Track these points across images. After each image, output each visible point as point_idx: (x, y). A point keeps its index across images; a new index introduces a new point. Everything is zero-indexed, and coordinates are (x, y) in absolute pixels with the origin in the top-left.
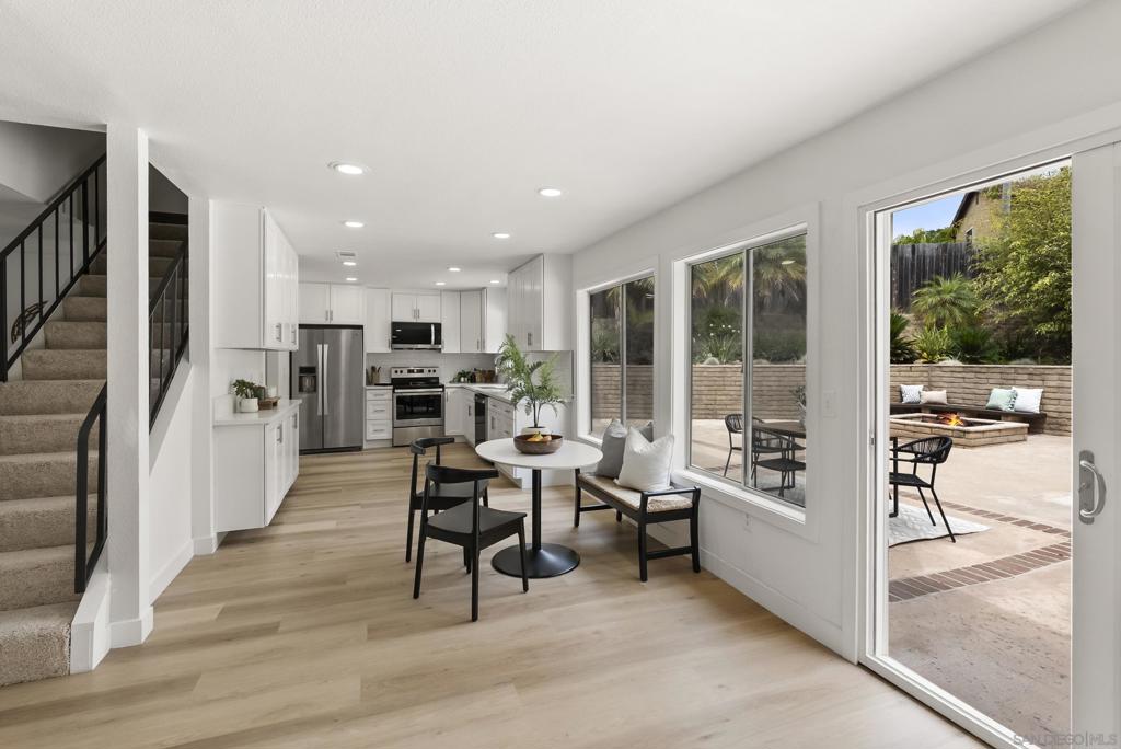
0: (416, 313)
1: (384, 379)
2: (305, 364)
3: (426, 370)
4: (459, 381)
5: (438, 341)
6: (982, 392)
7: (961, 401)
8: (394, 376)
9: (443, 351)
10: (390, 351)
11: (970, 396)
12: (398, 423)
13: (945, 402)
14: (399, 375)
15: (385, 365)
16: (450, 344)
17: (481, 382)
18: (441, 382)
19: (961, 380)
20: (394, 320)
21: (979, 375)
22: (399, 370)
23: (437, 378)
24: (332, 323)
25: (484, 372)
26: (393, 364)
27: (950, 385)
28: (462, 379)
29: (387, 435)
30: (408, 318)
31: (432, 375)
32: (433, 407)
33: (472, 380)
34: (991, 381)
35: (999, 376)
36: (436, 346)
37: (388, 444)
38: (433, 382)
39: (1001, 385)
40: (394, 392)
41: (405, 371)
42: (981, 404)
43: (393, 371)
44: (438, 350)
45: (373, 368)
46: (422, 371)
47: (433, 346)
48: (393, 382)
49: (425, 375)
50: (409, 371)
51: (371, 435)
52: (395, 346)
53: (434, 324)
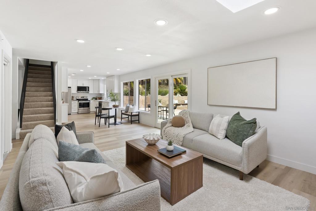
0: (83, 84)
1: (75, 99)
3: (85, 97)
4: (93, 100)
5: (88, 90)
8: (77, 98)
9: (89, 93)
10: (77, 93)
12: (79, 108)
15: (75, 96)
16: (91, 91)
20: (78, 86)
23: (88, 99)
25: (99, 98)
29: (77, 111)
30: (81, 85)
32: (88, 105)
33: (96, 99)
36: (88, 92)
37: (77, 113)
40: (78, 102)
41: (80, 97)
43: (77, 97)
44: (88, 93)
45: (72, 97)
46: (84, 97)
47: (87, 92)
48: (77, 100)
49: (85, 98)
50: (81, 97)
51: (73, 111)
52: (78, 92)
53: (87, 87)
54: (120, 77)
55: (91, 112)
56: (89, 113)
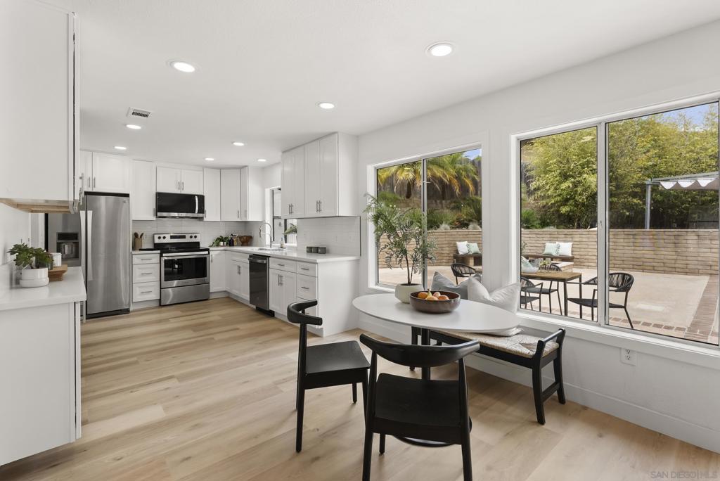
0: (181, 185)
1: (146, 244)
3: (187, 236)
4: (218, 245)
5: (202, 210)
6: (540, 245)
8: (157, 241)
9: (205, 219)
10: (154, 218)
11: (533, 248)
12: (165, 284)
14: (162, 241)
15: (147, 231)
16: (211, 213)
17: (238, 245)
18: (202, 246)
19: (528, 239)
20: (159, 191)
21: (538, 236)
22: (162, 236)
23: (198, 243)
24: (95, 190)
25: (240, 237)
26: (154, 230)
28: (222, 243)
29: (154, 295)
30: (172, 189)
31: (193, 240)
32: (199, 268)
33: (231, 243)
34: (544, 239)
35: (549, 236)
36: (201, 215)
37: (156, 304)
38: (195, 246)
39: (550, 241)
40: (161, 256)
41: (168, 237)
42: (540, 252)
43: (156, 237)
44: (201, 219)
45: (136, 235)
46: (184, 237)
47: (196, 215)
48: (157, 247)
49: (187, 240)
50: (172, 237)
51: (137, 297)
52: (159, 214)
53: (198, 195)
54: (357, 139)
55: (212, 296)
56: (203, 298)
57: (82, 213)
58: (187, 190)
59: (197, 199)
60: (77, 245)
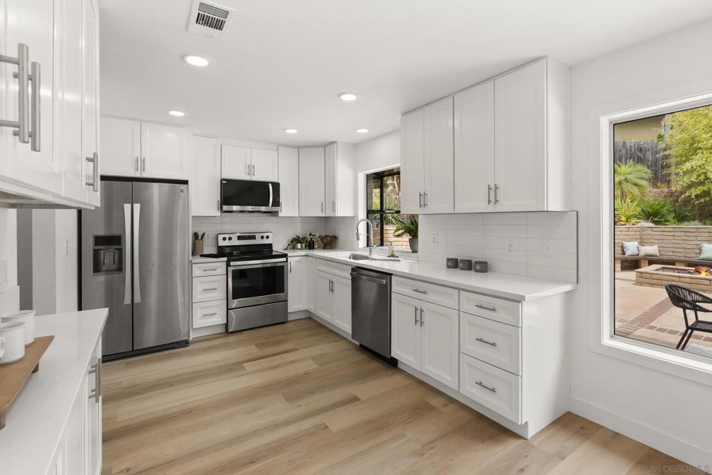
0: (251, 169)
1: (209, 249)
2: (101, 232)
3: (258, 236)
4: (294, 248)
5: (277, 203)
6: (691, 247)
7: (671, 254)
8: (222, 243)
9: (280, 214)
10: (218, 214)
11: (679, 250)
12: (233, 303)
13: (658, 255)
14: (227, 243)
15: (209, 230)
16: (288, 208)
17: (318, 248)
18: (276, 251)
19: (672, 238)
20: (224, 177)
21: (687, 234)
22: (227, 236)
23: (270, 246)
24: (145, 175)
25: (322, 238)
26: (218, 229)
27: (660, 241)
28: (299, 245)
29: (220, 319)
30: (240, 174)
31: (266, 241)
33: (311, 246)
34: (699, 238)
35: (707, 234)
36: (275, 209)
37: (222, 330)
38: (264, 251)
40: (228, 265)
41: (234, 237)
42: (693, 257)
43: (221, 237)
44: (275, 214)
45: (196, 235)
46: (253, 238)
47: (270, 208)
48: (221, 252)
49: (258, 241)
50: (240, 238)
51: (198, 322)
52: (225, 208)
53: (272, 183)
55: (290, 318)
56: (280, 319)
57: (127, 207)
58: (258, 177)
59: (271, 188)
60: (121, 252)
